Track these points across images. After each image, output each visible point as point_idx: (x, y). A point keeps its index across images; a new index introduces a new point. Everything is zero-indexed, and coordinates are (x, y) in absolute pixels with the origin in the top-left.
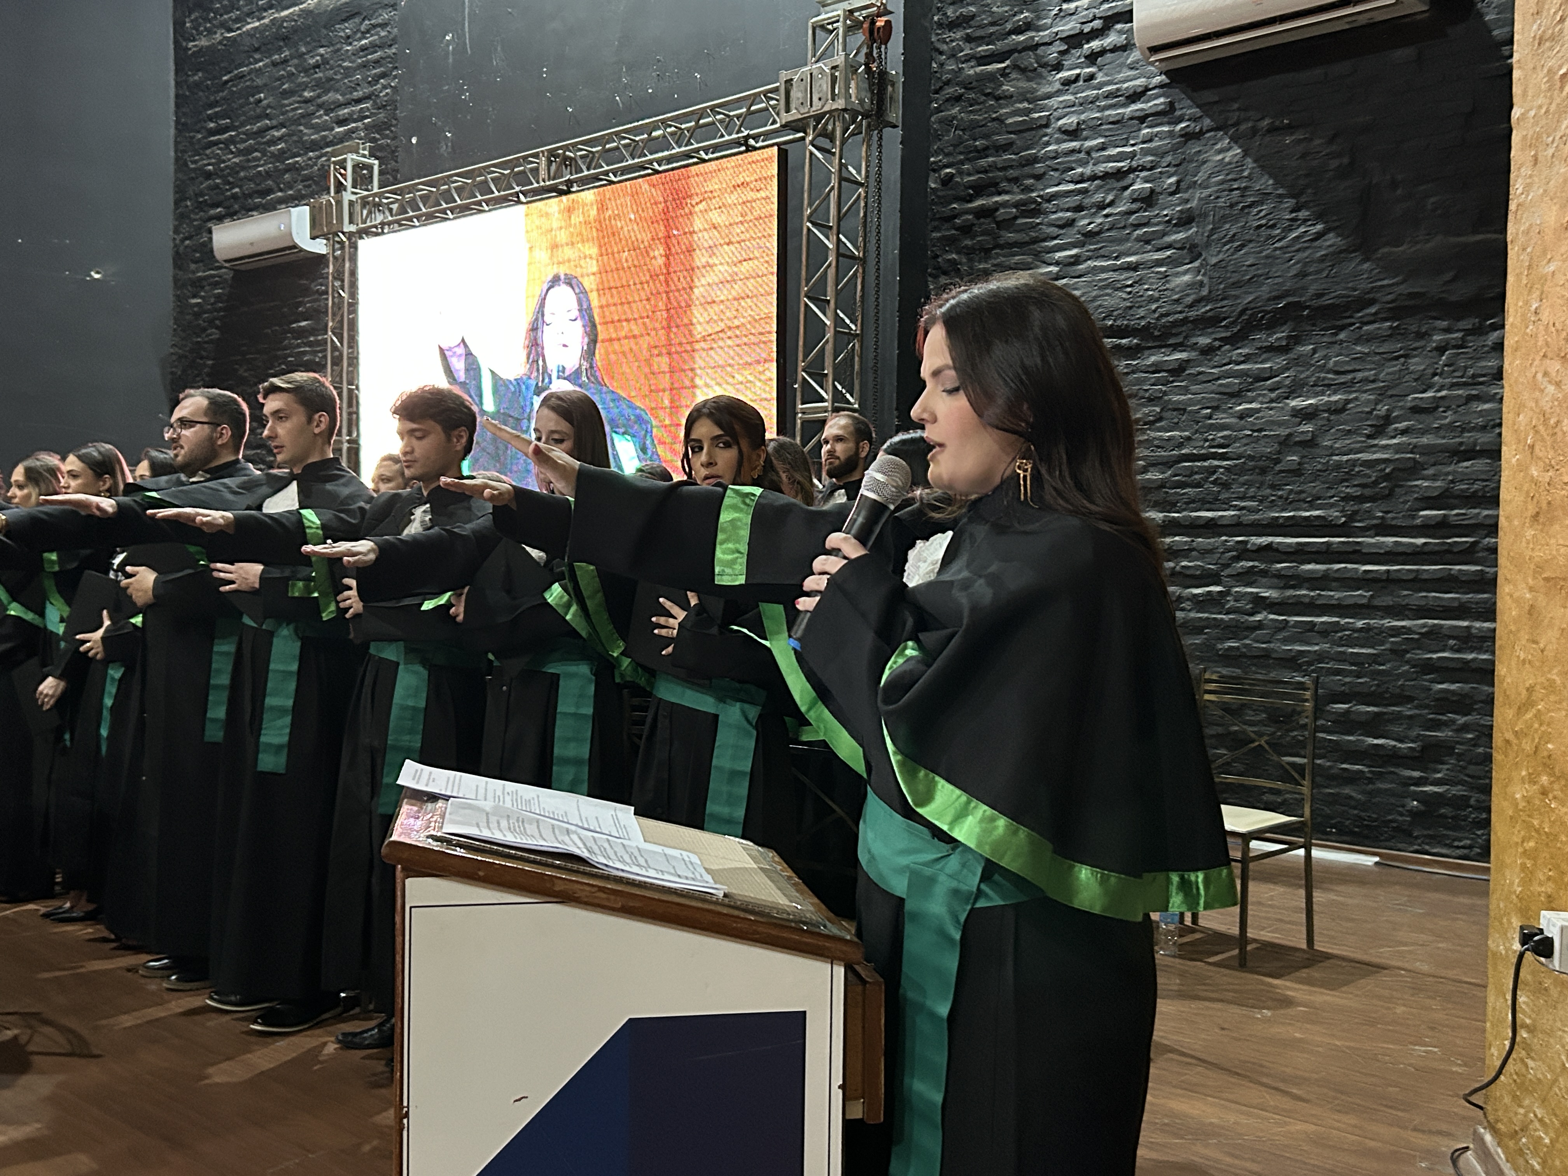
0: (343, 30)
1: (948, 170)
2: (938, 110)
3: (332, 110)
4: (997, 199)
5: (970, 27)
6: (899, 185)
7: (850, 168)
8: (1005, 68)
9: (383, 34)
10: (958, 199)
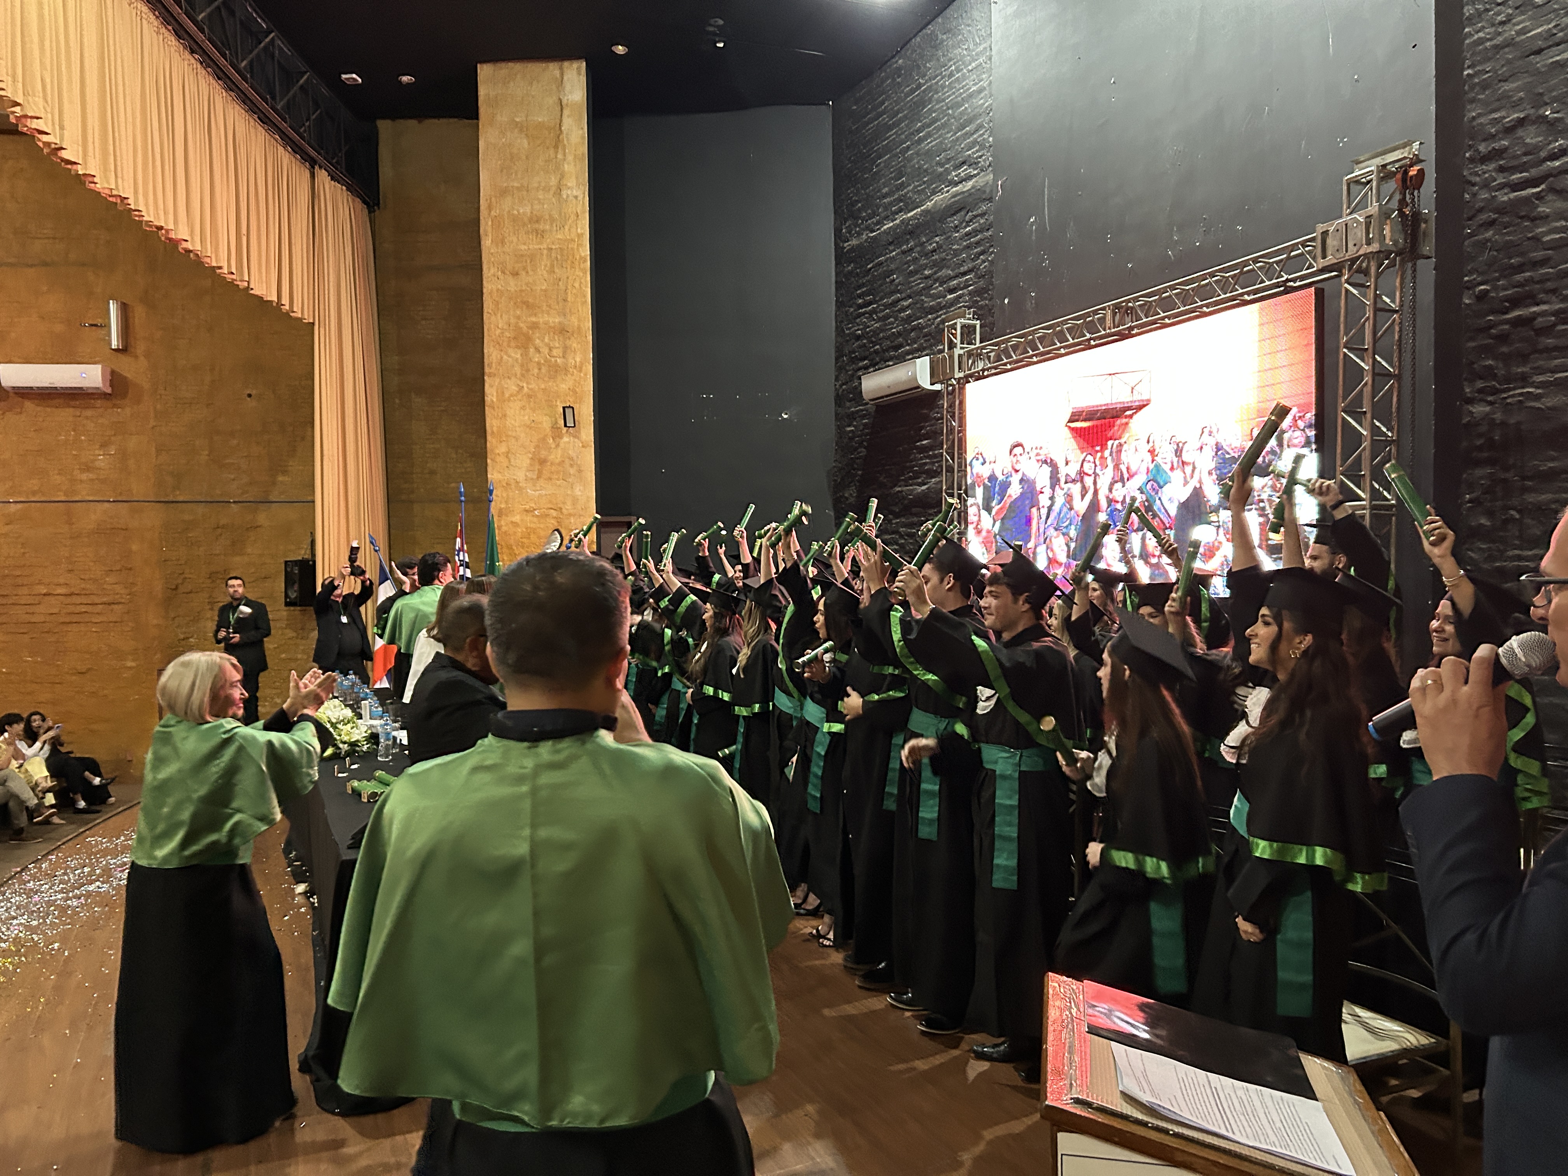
0: (953, 222)
1: (1482, 287)
2: (1471, 235)
3: (945, 282)
4: (1535, 309)
5: (1504, 159)
6: (1432, 306)
7: (1385, 298)
8: (1541, 191)
9: (982, 221)
10: (1493, 312)
